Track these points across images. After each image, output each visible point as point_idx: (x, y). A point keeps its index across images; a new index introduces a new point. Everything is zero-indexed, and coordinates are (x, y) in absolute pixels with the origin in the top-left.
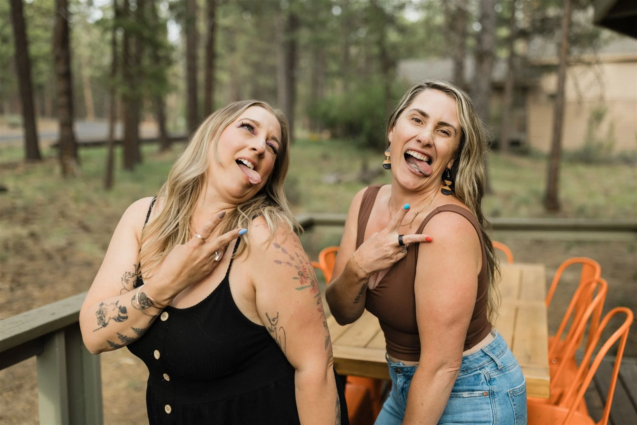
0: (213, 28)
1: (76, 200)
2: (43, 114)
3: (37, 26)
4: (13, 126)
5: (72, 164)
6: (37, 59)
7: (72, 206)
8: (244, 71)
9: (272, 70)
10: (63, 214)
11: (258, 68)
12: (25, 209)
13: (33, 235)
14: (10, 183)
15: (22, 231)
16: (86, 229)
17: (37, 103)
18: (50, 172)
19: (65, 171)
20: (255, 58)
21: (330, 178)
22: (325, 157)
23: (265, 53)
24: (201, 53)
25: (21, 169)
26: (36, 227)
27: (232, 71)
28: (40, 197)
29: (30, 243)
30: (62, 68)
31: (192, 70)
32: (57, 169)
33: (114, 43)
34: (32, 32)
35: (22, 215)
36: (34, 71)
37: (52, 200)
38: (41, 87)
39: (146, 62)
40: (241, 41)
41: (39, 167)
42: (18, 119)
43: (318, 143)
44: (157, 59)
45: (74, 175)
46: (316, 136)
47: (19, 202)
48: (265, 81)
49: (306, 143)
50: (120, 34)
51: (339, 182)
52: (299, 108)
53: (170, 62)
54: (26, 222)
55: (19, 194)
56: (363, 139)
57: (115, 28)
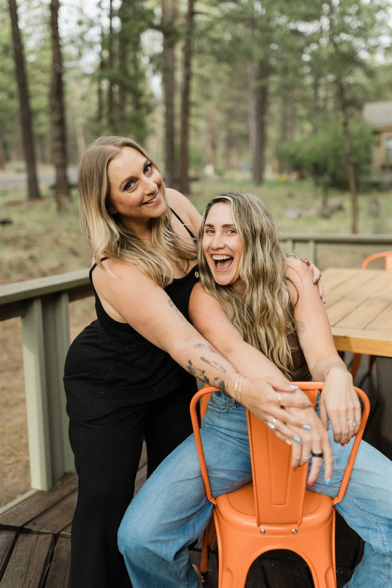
0: (188, 77)
1: (68, 231)
2: (44, 161)
3: (38, 82)
4: (18, 171)
5: (65, 200)
6: (38, 111)
7: (65, 235)
8: (219, 117)
9: (245, 116)
10: (57, 242)
11: (231, 114)
12: (27, 237)
13: (32, 258)
14: (15, 216)
15: (23, 255)
16: (75, 253)
17: (38, 151)
18: (47, 208)
19: (60, 208)
20: (229, 105)
21: (292, 214)
22: (290, 195)
23: (239, 100)
24: (178, 100)
25: (24, 206)
26: (35, 252)
27: (208, 119)
28: (39, 229)
29: (29, 264)
30: (57, 117)
31: (169, 117)
32: (54, 206)
33: (100, 92)
34: (33, 88)
35: (24, 242)
36: (35, 122)
37: (49, 231)
38: (41, 137)
39: (129, 109)
40: (216, 90)
41: (39, 205)
42: (22, 165)
43: (286, 183)
44: (138, 106)
45: (67, 211)
46: (285, 176)
47: (22, 232)
48: (238, 127)
49: (275, 184)
50: (105, 84)
51: (300, 216)
52: (269, 152)
53: (150, 109)
54: (27, 247)
55: (22, 226)
56: (327, 178)
57: (100, 79)
